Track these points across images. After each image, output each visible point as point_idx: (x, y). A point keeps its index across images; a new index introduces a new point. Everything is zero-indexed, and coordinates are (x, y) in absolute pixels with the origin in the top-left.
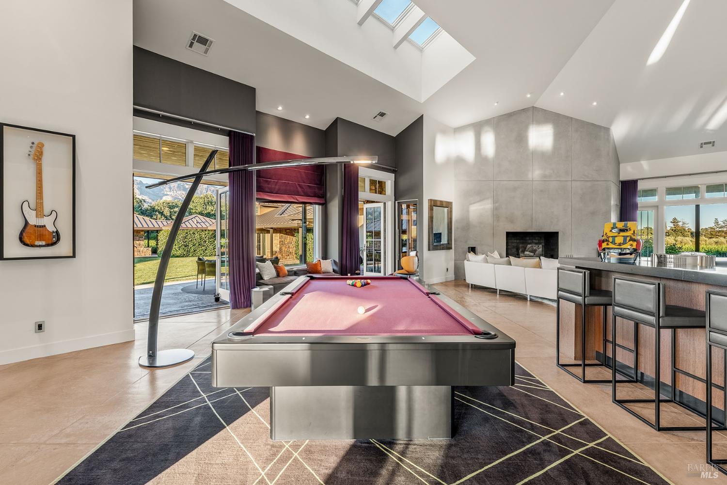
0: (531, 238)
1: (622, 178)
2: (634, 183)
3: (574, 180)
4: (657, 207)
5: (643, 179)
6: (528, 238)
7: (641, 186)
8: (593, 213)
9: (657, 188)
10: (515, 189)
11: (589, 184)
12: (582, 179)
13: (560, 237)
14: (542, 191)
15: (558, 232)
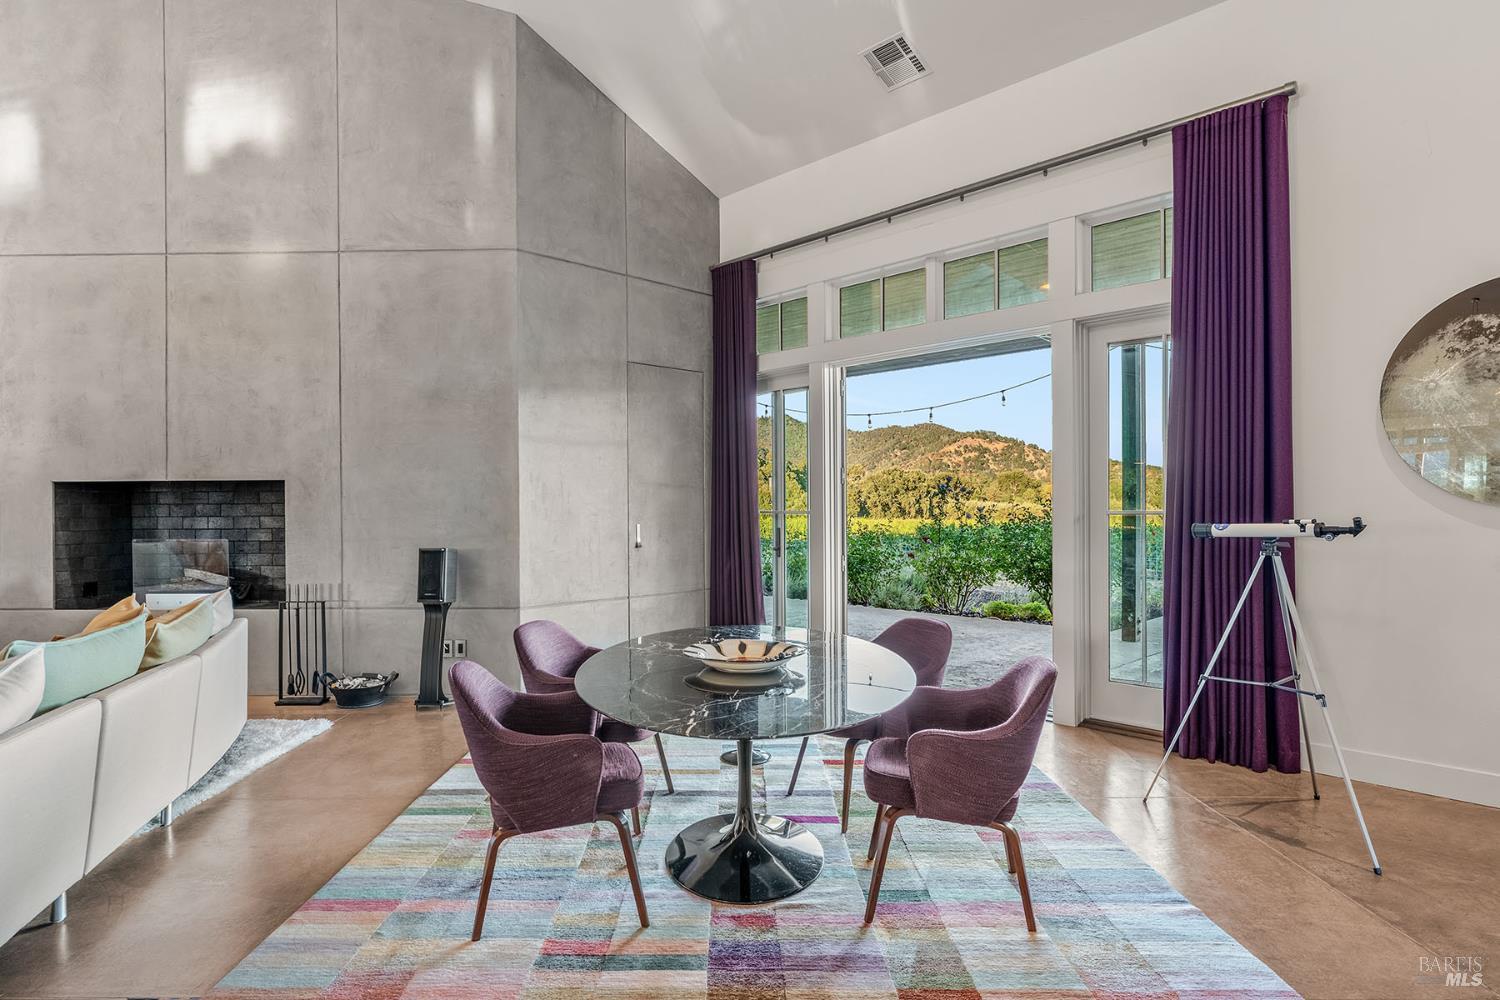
0: (255, 509)
3: (350, 250)
6: (239, 511)
8: (436, 397)
10: (88, 292)
11: (416, 264)
12: (386, 245)
13: (288, 504)
14: (206, 299)
15: (283, 481)
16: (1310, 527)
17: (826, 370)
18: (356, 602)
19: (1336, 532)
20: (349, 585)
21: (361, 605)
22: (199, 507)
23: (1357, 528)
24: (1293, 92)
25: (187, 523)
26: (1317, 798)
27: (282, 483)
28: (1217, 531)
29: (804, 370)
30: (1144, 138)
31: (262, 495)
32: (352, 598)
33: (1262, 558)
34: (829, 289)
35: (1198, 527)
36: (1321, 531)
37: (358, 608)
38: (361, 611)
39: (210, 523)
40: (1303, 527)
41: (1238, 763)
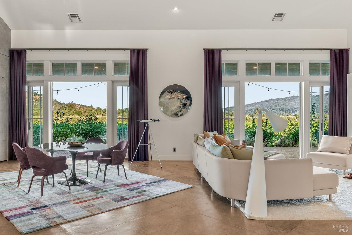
5: (31, 49)
16: (153, 120)
17: (49, 82)
19: (156, 121)
23: (159, 120)
24: (148, 50)
26: (152, 163)
28: (140, 121)
29: (43, 82)
30: (125, 49)
33: (147, 125)
34: (50, 62)
35: (137, 120)
36: (154, 121)
40: (152, 120)
41: (140, 161)
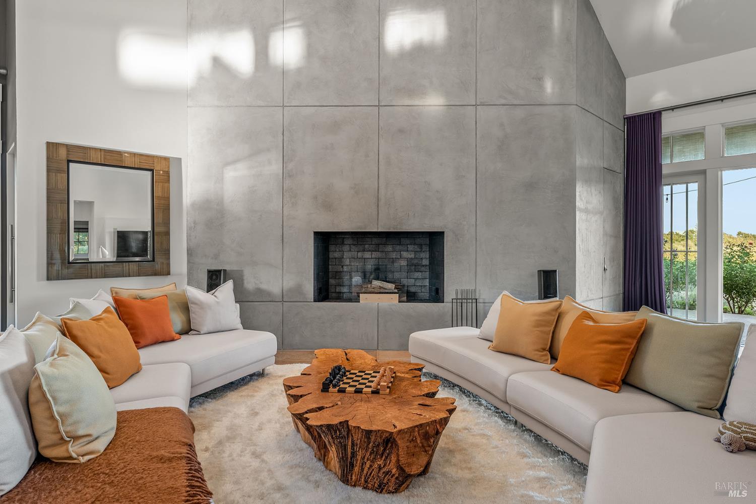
0: (398, 247)
1: (631, 110)
2: (653, 119)
3: (482, 105)
4: (704, 172)
5: (673, 109)
6: (390, 248)
7: (669, 125)
8: (531, 186)
9: (704, 128)
10: (335, 127)
11: (519, 113)
12: (503, 101)
13: (446, 244)
14: (401, 131)
15: (444, 232)
17: (720, 172)
18: (484, 299)
20: (480, 290)
21: (487, 301)
22: (367, 246)
25: (360, 254)
27: (443, 233)
31: (402, 240)
32: (481, 297)
37: (485, 303)
38: (486, 304)
39: (373, 255)
